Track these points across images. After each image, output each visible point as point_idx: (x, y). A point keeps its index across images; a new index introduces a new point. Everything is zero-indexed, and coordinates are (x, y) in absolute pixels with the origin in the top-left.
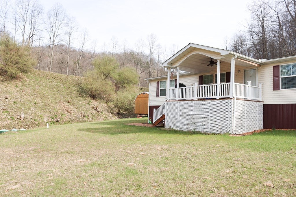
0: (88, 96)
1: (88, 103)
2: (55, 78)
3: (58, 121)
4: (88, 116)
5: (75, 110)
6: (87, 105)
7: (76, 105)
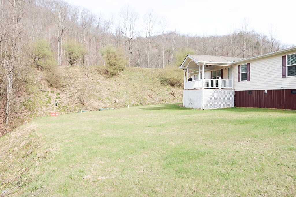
0: (169, 84)
1: (167, 90)
2: (143, 72)
3: (141, 104)
4: (166, 100)
5: (156, 95)
6: (166, 91)
7: (157, 92)
